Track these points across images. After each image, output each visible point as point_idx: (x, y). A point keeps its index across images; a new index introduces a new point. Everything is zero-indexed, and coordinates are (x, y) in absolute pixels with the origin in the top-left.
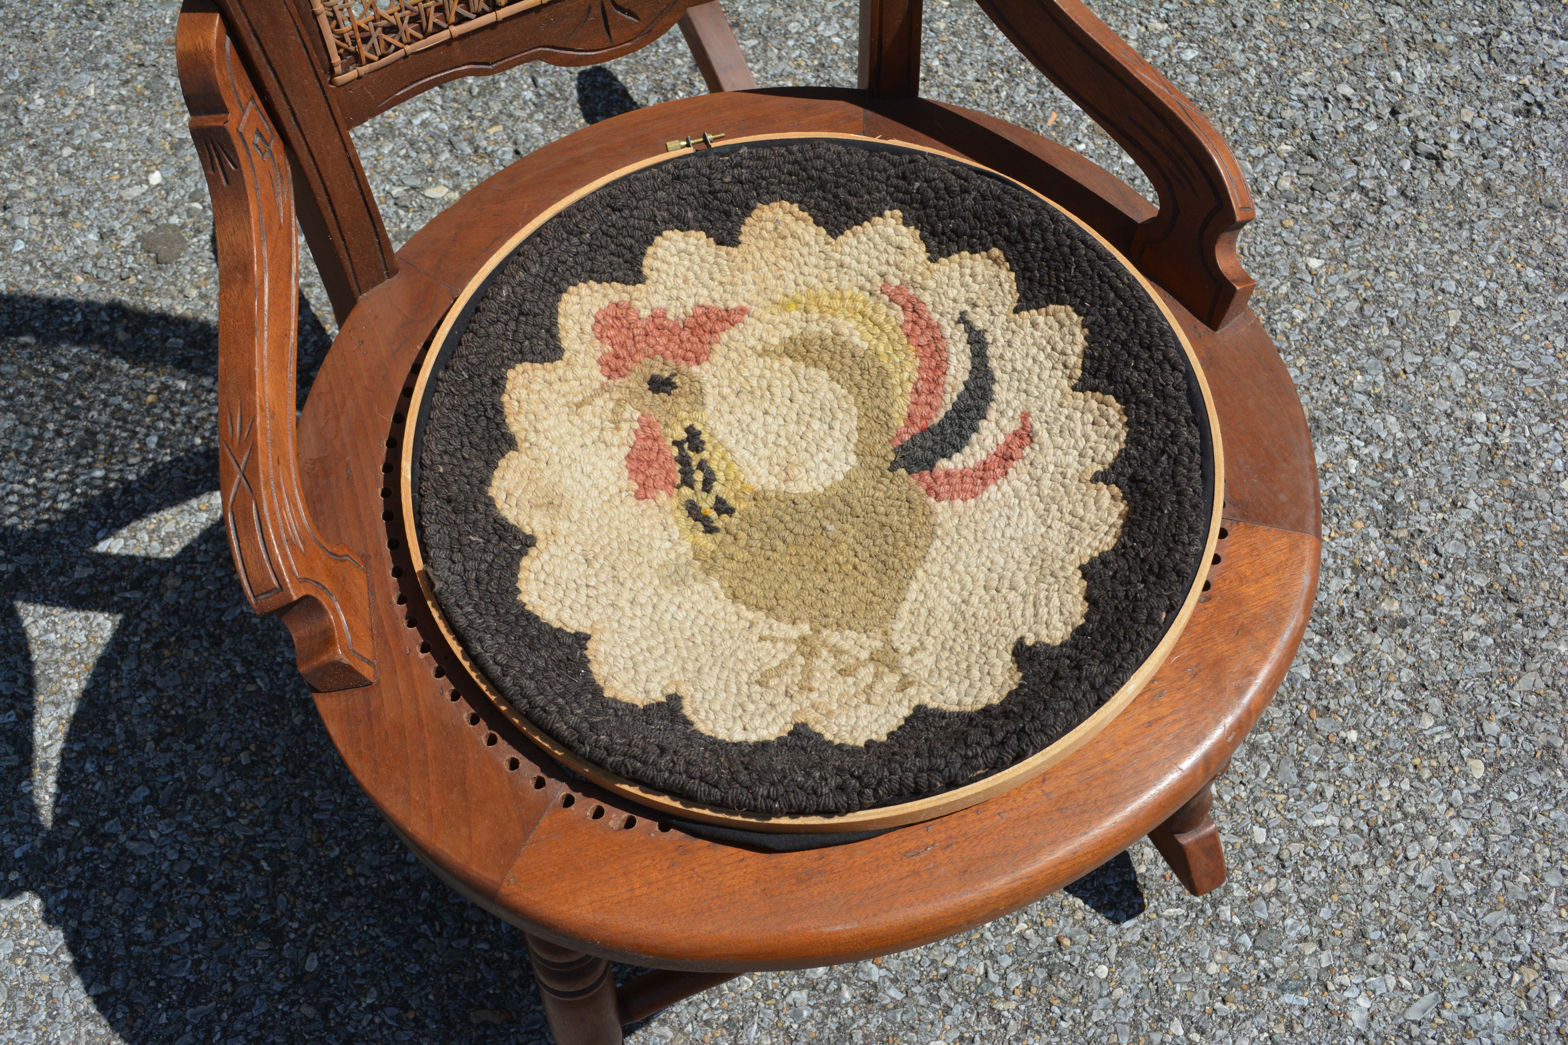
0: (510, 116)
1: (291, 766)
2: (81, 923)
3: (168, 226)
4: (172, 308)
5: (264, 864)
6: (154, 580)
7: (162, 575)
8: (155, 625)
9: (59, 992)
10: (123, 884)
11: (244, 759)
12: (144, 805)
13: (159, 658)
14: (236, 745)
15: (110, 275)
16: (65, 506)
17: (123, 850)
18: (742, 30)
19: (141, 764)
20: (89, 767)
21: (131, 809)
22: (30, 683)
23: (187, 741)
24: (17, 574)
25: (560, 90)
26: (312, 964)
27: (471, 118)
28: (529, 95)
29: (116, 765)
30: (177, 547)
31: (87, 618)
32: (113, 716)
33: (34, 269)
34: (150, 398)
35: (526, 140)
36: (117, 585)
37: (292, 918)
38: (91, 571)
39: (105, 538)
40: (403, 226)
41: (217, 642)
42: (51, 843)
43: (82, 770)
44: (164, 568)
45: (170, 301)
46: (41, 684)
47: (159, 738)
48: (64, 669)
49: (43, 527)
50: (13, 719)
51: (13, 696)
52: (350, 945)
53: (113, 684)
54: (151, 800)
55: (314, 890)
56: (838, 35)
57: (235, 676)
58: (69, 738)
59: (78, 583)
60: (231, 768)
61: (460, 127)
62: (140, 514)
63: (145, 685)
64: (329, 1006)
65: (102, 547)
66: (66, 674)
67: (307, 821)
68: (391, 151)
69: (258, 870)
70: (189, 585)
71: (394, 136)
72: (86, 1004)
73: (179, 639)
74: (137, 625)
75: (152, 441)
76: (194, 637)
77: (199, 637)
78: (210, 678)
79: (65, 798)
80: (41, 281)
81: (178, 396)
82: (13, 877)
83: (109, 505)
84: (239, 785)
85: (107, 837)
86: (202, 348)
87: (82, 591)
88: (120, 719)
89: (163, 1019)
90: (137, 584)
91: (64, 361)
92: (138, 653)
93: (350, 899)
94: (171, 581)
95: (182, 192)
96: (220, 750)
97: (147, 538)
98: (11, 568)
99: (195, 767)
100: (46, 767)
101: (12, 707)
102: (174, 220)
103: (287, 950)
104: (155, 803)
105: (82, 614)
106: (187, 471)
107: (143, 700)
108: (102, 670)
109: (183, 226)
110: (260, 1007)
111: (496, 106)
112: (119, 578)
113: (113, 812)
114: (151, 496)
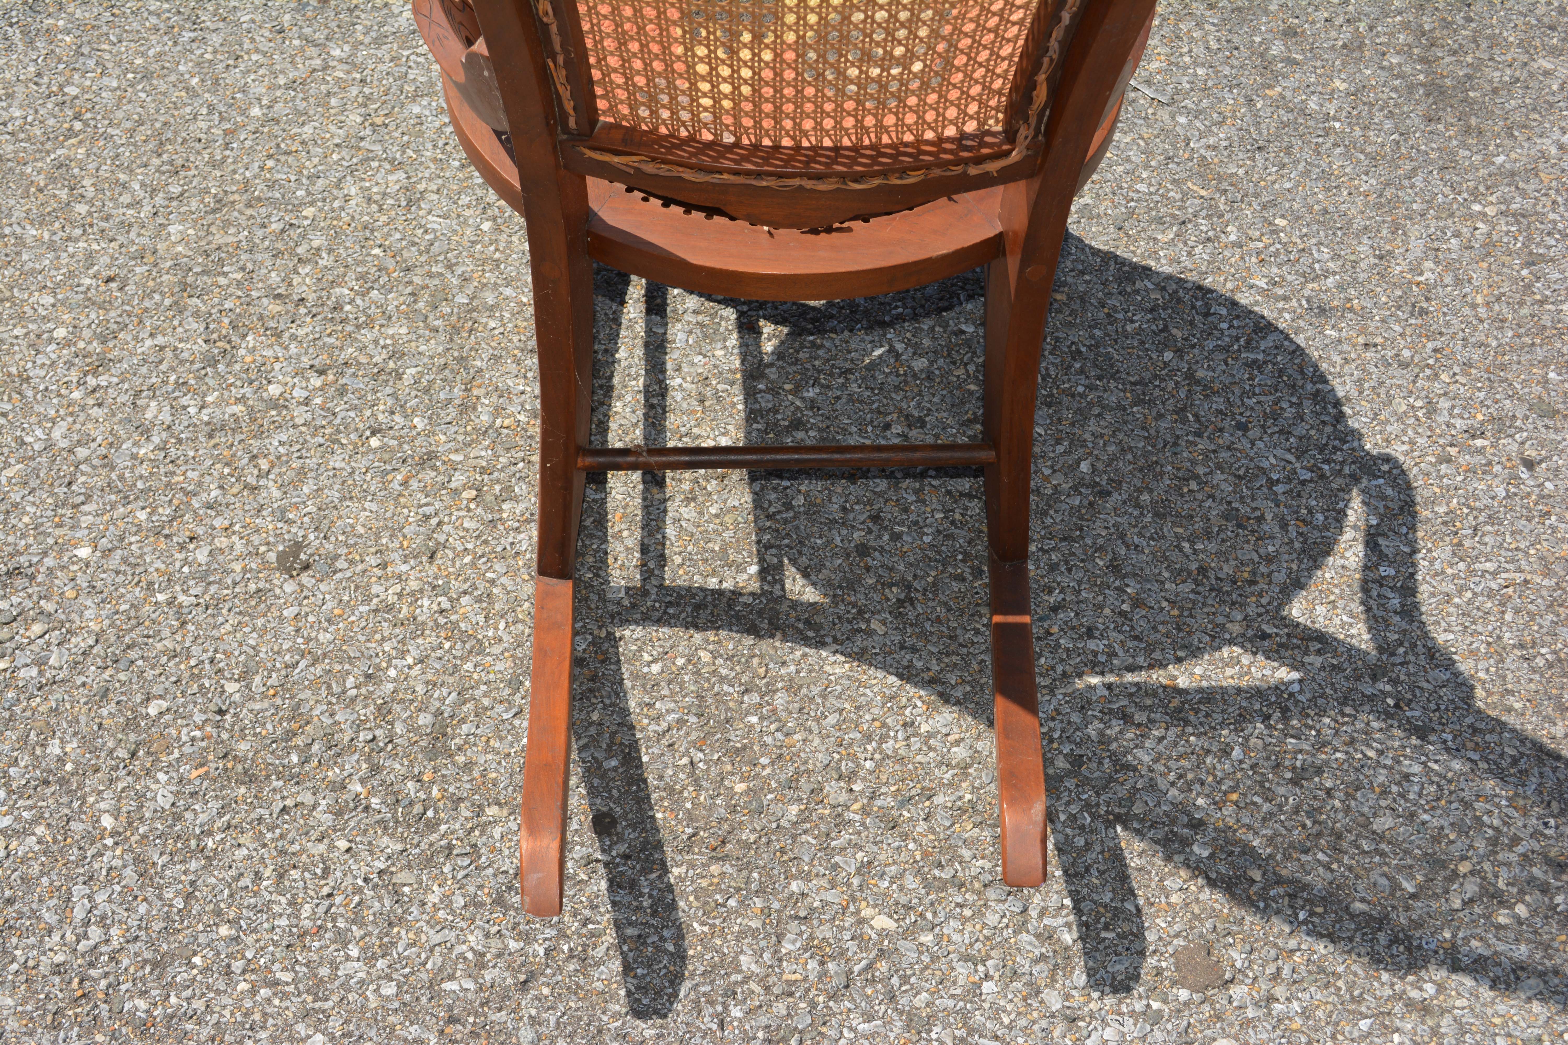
0: (767, 989)
1: (1158, 469)
2: (1334, 426)
3: (1193, 990)
4: (1201, 889)
5: (1191, 418)
6: (1250, 633)
7: (1243, 635)
8: (1254, 599)
9: (1354, 393)
10: (1300, 439)
11: (1193, 485)
12: (1278, 481)
13: (1253, 573)
14: (1199, 496)
15: (1264, 952)
16: (1327, 721)
17: (1298, 458)
18: (450, 1008)
19: (1278, 506)
20: (1320, 517)
21: (1289, 480)
22: (1365, 588)
23: (1237, 510)
24: (1374, 678)
25: (697, 1002)
26: (1168, 355)
27: (813, 1004)
28: (736, 1012)
29: (1297, 512)
30: (1226, 652)
31: (1313, 622)
32: (1297, 545)
33: (1350, 990)
34: (1234, 797)
35: (763, 951)
36: (1284, 640)
37: (1177, 383)
38: (1307, 659)
39: (1291, 683)
40: (932, 897)
41: (1202, 570)
42: (1355, 479)
43: (1326, 518)
44: (1240, 640)
45: (1202, 897)
46: (1356, 586)
47: (1260, 519)
48: (1337, 591)
49: (1348, 710)
50: (1382, 569)
51: (1381, 586)
52: (1139, 357)
53: (1294, 567)
54: (1272, 483)
55: (1157, 392)
56: (348, 958)
57: (1192, 543)
58: (1336, 541)
59: (1319, 652)
60: (1206, 483)
61: (830, 998)
62: (1258, 693)
63: (1269, 559)
64: (1162, 331)
65: (1295, 675)
66: (1335, 586)
67: (1153, 432)
68: (918, 993)
69: (1196, 416)
70: (1220, 620)
71: (909, 1013)
72: (1336, 383)
73: (1235, 583)
74: (1269, 604)
75: (1237, 753)
76: (1221, 580)
77: (1217, 578)
78: (1212, 547)
79: (1341, 505)
80: (1340, 969)
81: (1206, 792)
82: (1385, 468)
83: (1285, 710)
84: (1200, 470)
85: (1310, 469)
86: (1175, 834)
87: (1316, 646)
88: (1291, 541)
89: (1279, 358)
90: (1265, 636)
91: (1321, 870)
92: (1270, 583)
93: (1132, 379)
94: (1236, 629)
95: (1169, 1026)
96: (1211, 496)
97: (1253, 669)
98: (1381, 686)
99: (1235, 492)
100: (1355, 527)
101: (1384, 578)
102: (1184, 994)
103: (1185, 367)
104: (1269, 479)
105: (1317, 626)
106: (1207, 715)
107: (1271, 548)
108: (1303, 580)
109: (1174, 983)
110: (1210, 344)
111: (780, 1008)
112: (1281, 645)
113: (1303, 483)
114: (1244, 704)
